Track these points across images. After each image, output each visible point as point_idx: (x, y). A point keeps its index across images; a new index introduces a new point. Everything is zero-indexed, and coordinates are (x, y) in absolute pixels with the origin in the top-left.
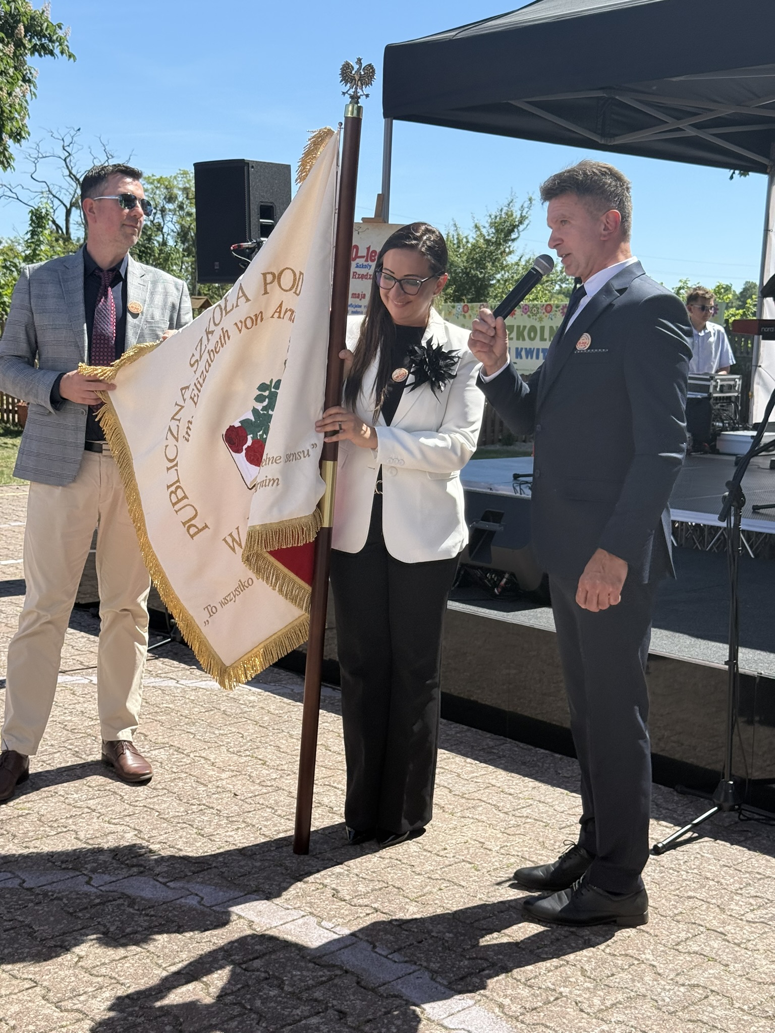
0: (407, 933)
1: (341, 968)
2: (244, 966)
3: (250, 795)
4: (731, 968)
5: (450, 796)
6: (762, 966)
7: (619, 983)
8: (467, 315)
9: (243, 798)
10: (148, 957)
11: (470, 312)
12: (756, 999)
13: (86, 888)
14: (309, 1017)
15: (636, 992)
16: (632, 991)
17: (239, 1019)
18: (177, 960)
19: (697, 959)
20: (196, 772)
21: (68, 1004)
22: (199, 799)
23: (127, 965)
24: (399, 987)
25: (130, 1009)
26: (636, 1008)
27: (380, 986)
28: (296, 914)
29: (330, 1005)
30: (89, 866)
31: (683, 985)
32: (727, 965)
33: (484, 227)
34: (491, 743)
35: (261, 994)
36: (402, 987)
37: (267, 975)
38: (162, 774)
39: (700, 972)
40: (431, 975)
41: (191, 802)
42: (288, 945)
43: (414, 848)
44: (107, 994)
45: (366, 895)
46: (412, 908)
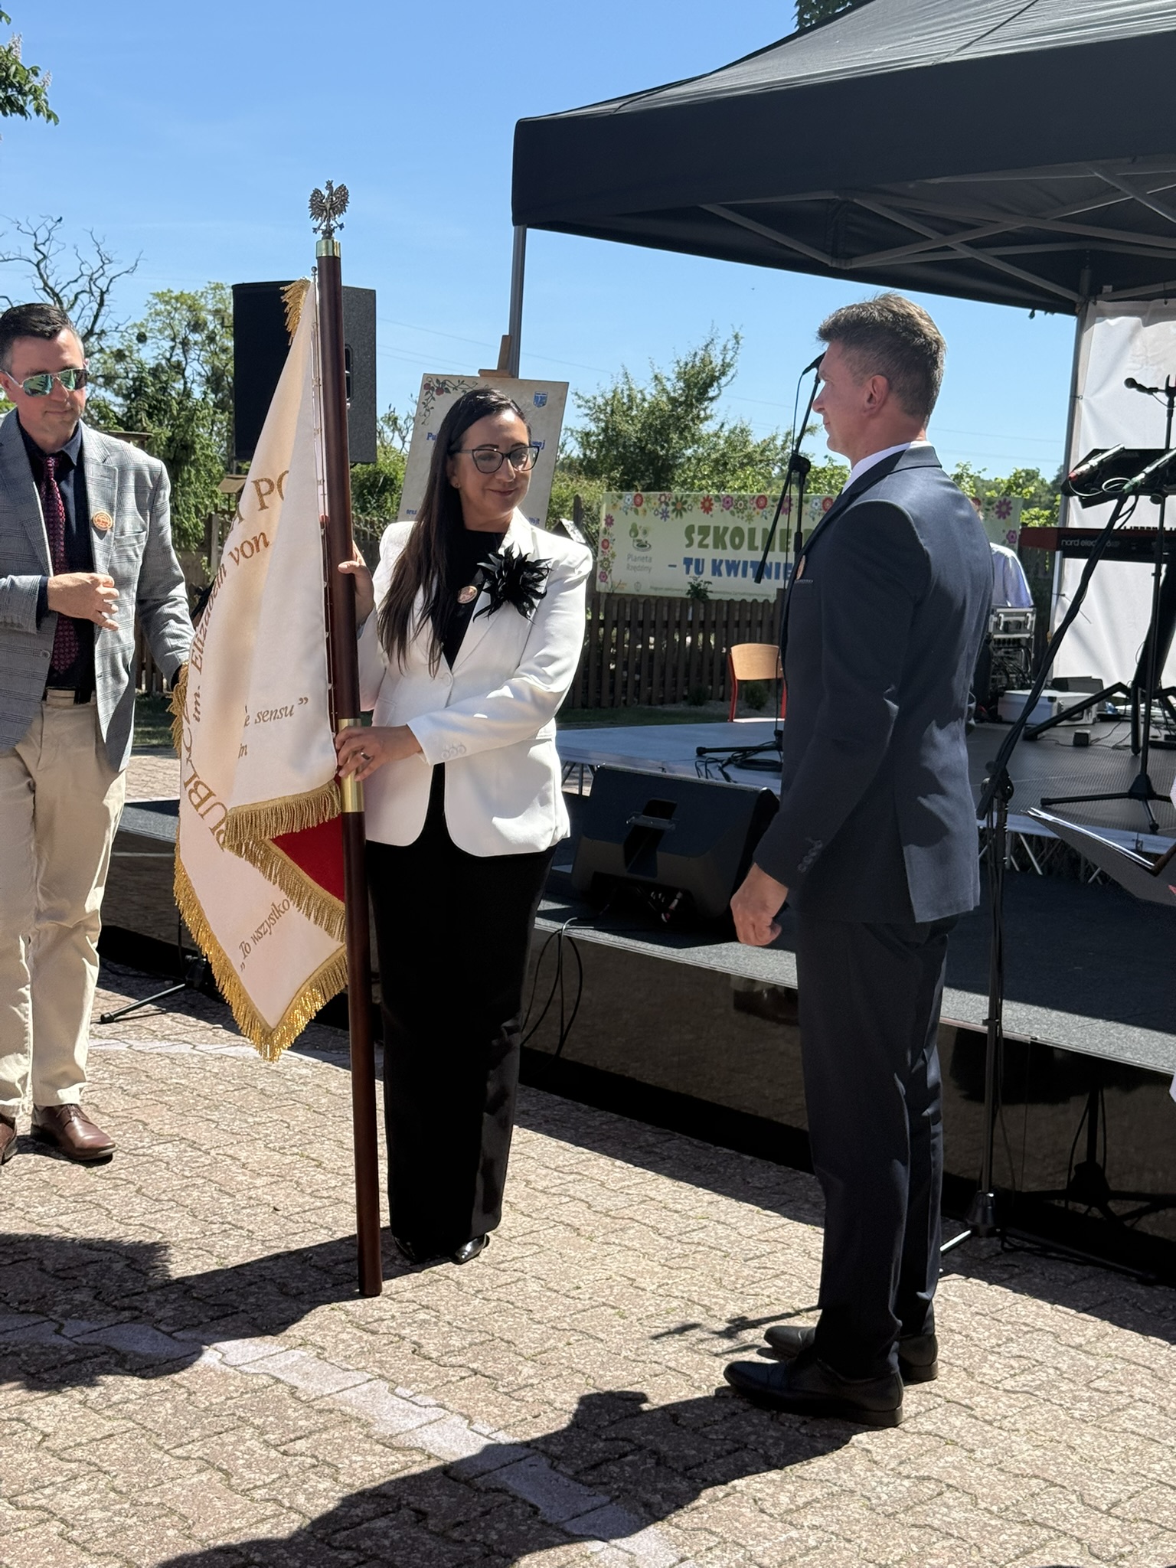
0: (518, 1404)
1: (422, 1451)
2: (282, 1449)
3: (298, 1210)
4: (978, 1455)
5: (588, 1214)
6: (1021, 1452)
7: (817, 1474)
8: (640, 509)
9: (286, 1214)
10: (143, 1436)
11: (644, 505)
12: (1010, 1497)
13: (55, 1340)
14: (372, 1519)
15: (841, 1486)
16: (835, 1484)
17: (271, 1520)
18: (185, 1440)
19: (930, 1442)
20: (218, 1177)
21: (28, 1500)
22: (221, 1215)
23: (114, 1446)
24: (504, 1478)
25: (118, 1507)
26: (839, 1508)
27: (476, 1477)
28: (359, 1377)
29: (404, 1502)
30: (59, 1309)
31: (908, 1477)
32: (972, 1451)
33: (669, 380)
34: (652, 1140)
35: (305, 1486)
36: (508, 1479)
37: (314, 1461)
38: (168, 1179)
39: (934, 1459)
40: (550, 1461)
41: (210, 1219)
42: (346, 1420)
43: (533, 1286)
44: (84, 1486)
45: (461, 1351)
46: (527, 1370)
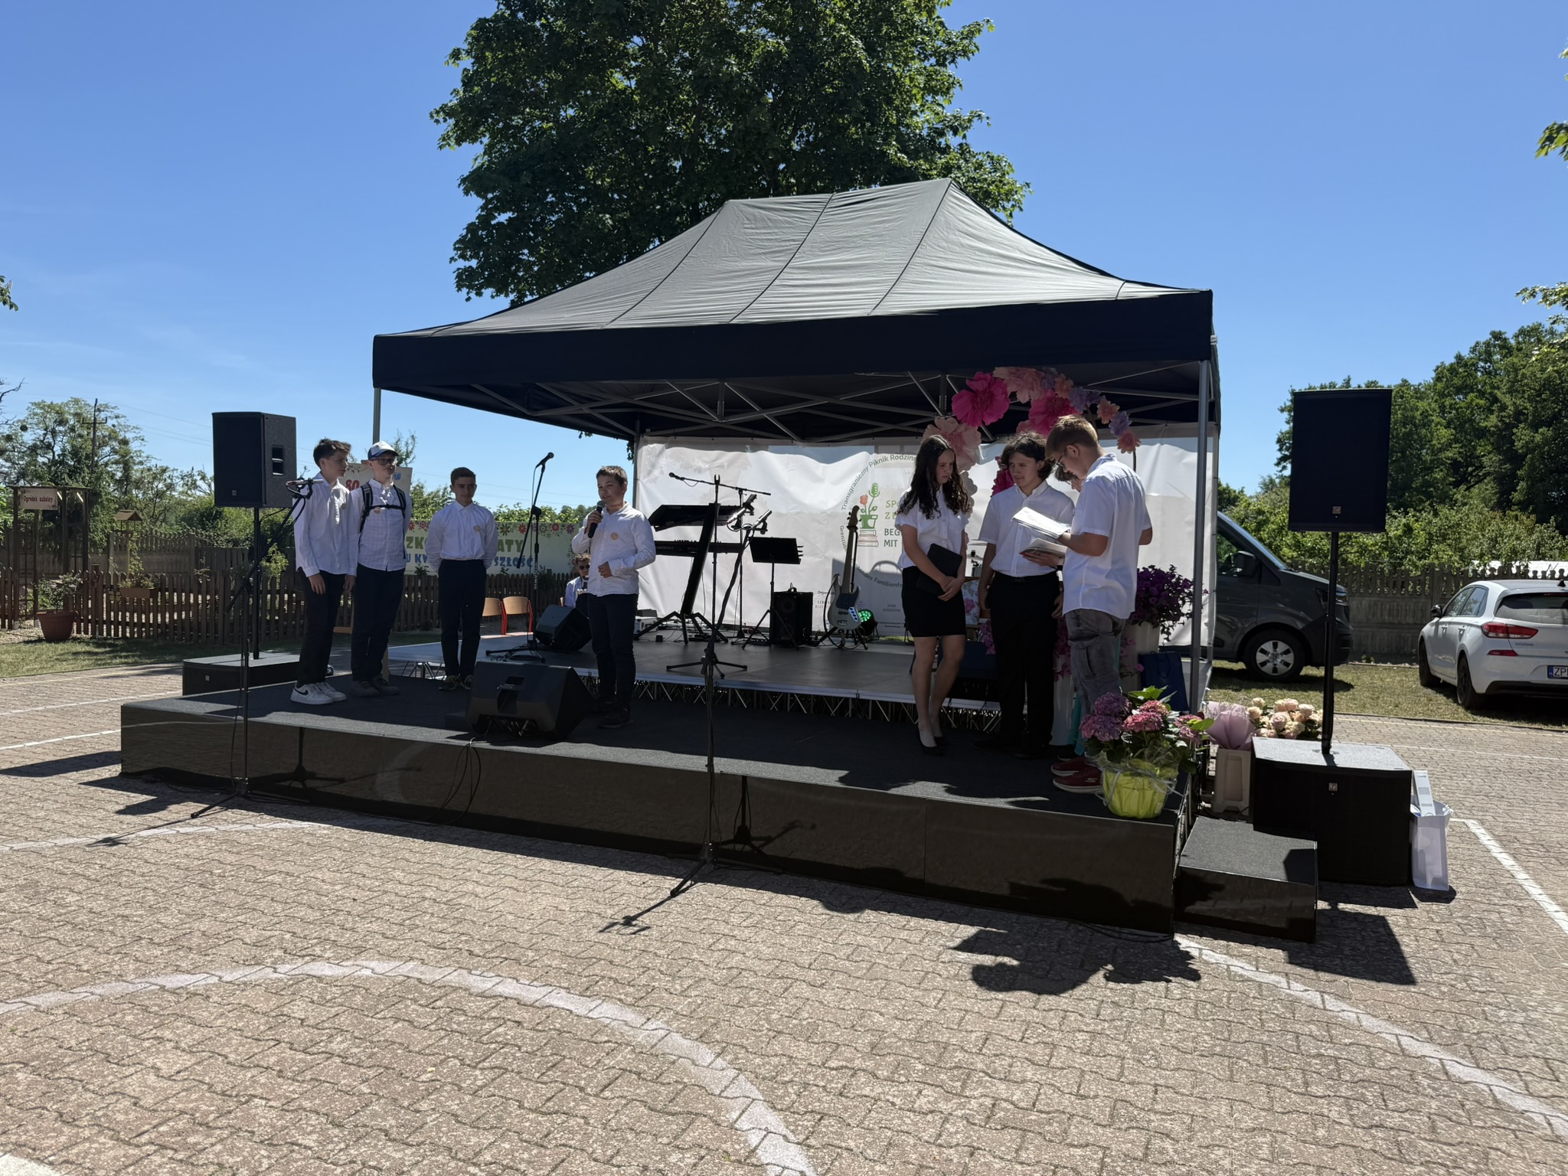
0: (535, 969)
1: (501, 996)
2: (430, 1006)
3: (367, 898)
4: (747, 954)
10: (355, 1012)
18: (378, 1010)
20: (313, 888)
21: (314, 1050)
22: (327, 906)
27: (535, 1002)
28: (449, 970)
29: (507, 1019)
30: (268, 961)
32: (744, 953)
37: (450, 1009)
40: (565, 990)
41: (322, 909)
42: (455, 989)
43: (510, 917)
44: (339, 1039)
45: (493, 951)
46: (530, 954)
